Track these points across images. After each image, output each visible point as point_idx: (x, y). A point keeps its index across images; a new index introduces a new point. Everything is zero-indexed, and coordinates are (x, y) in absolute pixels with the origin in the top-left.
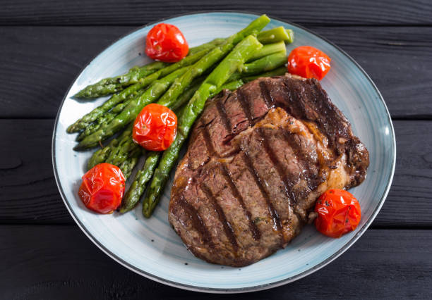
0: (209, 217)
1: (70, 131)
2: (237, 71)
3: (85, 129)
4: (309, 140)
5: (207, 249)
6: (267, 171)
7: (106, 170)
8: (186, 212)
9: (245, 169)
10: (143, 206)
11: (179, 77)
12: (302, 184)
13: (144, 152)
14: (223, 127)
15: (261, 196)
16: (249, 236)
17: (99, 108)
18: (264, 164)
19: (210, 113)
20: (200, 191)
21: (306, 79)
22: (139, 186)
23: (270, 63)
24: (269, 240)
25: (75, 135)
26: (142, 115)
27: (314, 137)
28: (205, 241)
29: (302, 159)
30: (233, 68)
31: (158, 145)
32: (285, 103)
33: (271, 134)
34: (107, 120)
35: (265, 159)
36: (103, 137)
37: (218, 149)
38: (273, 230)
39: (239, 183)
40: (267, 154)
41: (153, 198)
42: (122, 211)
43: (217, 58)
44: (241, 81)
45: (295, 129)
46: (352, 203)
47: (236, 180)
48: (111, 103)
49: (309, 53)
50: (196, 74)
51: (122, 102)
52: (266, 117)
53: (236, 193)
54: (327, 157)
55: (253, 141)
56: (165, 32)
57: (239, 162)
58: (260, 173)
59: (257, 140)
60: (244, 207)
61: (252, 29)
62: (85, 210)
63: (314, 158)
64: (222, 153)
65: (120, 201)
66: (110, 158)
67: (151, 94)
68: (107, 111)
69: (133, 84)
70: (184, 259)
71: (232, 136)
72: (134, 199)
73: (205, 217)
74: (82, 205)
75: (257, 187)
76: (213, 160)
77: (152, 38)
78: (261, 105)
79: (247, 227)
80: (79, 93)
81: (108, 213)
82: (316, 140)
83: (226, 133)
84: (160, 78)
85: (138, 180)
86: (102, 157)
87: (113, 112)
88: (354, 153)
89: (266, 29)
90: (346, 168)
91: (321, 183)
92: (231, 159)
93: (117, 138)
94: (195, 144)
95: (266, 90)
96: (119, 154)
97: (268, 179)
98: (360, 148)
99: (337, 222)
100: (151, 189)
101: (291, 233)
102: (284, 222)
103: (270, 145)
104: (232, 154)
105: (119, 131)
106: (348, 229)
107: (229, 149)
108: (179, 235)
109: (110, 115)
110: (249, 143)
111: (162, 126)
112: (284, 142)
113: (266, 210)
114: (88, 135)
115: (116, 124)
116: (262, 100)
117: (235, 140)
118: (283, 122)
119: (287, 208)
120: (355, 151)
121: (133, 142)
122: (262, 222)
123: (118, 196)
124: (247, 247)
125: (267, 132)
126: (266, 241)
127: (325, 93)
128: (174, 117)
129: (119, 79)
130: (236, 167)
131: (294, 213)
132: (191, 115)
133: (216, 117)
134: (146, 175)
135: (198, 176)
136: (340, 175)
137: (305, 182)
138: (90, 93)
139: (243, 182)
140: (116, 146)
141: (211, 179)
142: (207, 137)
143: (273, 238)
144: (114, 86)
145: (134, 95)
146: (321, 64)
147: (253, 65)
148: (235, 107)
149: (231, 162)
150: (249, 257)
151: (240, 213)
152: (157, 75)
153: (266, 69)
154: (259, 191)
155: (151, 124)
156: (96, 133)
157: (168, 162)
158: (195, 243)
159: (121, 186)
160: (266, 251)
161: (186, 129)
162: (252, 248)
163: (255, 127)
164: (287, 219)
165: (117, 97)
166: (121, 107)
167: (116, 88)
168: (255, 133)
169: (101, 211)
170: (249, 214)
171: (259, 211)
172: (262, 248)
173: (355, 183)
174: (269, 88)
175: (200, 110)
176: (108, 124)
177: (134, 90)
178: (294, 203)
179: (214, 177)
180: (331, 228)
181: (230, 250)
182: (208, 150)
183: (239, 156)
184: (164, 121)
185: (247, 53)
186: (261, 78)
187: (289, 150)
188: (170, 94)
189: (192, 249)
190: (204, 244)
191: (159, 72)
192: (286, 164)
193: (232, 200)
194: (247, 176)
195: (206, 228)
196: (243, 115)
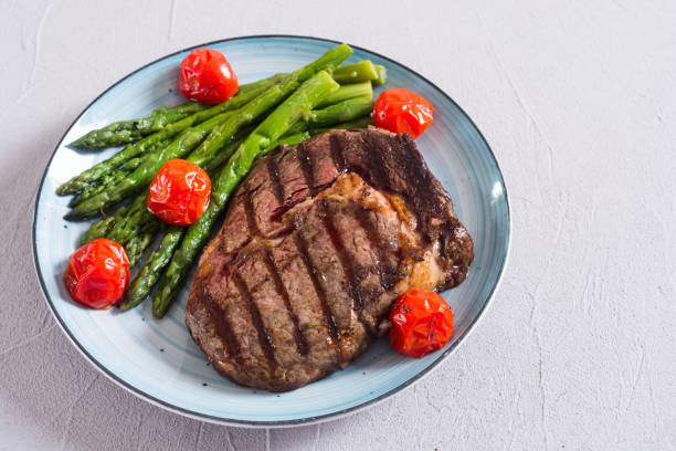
0: (239, 321)
1: (61, 193)
2: (301, 119)
3: (83, 190)
4: (390, 220)
5: (234, 365)
6: (326, 260)
7: (102, 248)
8: (208, 311)
9: (296, 256)
10: (153, 301)
11: (220, 124)
12: (373, 280)
13: (162, 226)
14: (272, 196)
15: (315, 294)
16: (293, 349)
17: (105, 162)
18: (324, 249)
19: (257, 175)
20: (232, 284)
21: (395, 134)
22: (149, 273)
23: (349, 110)
24: (321, 357)
25: (68, 199)
26: (160, 173)
27: (398, 215)
28: (231, 354)
29: (378, 246)
30: (296, 115)
31: (180, 217)
32: (363, 166)
33: (337, 210)
34: (115, 179)
35: (325, 242)
36: (107, 202)
37: (263, 226)
38: (327, 342)
39: (284, 276)
40: (328, 237)
41: (167, 290)
42: (123, 307)
43: (273, 100)
44: (307, 134)
45: (371, 204)
46: (441, 310)
47: (283, 270)
48: (122, 156)
49: (403, 98)
50: (242, 120)
51: (139, 155)
52: (334, 185)
53: (281, 290)
54: (414, 244)
55: (312, 217)
56: (204, 59)
57: (288, 245)
58: (317, 261)
59: (317, 216)
60: (290, 309)
61: (327, 62)
62: (70, 302)
63: (395, 245)
64: (269, 231)
65: (120, 293)
66: (113, 233)
67: (179, 147)
68: (116, 167)
69: (157, 131)
70: (203, 377)
71: (285, 209)
72: (141, 290)
73: (234, 319)
74: (67, 295)
75: (310, 282)
76: (254, 241)
77: (187, 68)
78: (328, 169)
79: (291, 337)
80: (78, 141)
81: (103, 308)
82: (401, 220)
83: (276, 205)
84: (194, 125)
85: (150, 265)
86: (103, 231)
87: (125, 170)
88: (450, 241)
89: (346, 64)
90: (438, 262)
91: (399, 280)
92: (278, 241)
93: (126, 206)
94: (231, 218)
95: (337, 148)
96: (126, 227)
97: (327, 270)
98: (460, 234)
99: (419, 335)
100: (166, 277)
101: (353, 348)
102: (343, 332)
103: (335, 224)
104: (281, 234)
105: (131, 195)
106: (433, 345)
107: (278, 227)
108: (199, 344)
109: (120, 173)
110: (305, 219)
111: (187, 190)
112: (354, 221)
113: (320, 314)
114: (85, 200)
115: (126, 186)
116: (330, 161)
117: (288, 215)
118: (356, 193)
119: (349, 312)
120: (453, 238)
121: (147, 212)
122: (312, 330)
123: (117, 285)
124: (290, 366)
125: (333, 205)
126: (316, 358)
127: (419, 154)
128: (205, 179)
129: (136, 124)
130: (284, 253)
131: (359, 319)
132: (231, 177)
133: (265, 181)
134: (162, 259)
135: (232, 263)
136: (429, 270)
137: (377, 278)
138: (93, 141)
139: (292, 275)
140: (124, 216)
141: (249, 268)
142: (250, 208)
143: (326, 354)
144: (130, 133)
145: (156, 147)
146: (420, 114)
147: (324, 112)
148: (292, 169)
149: (279, 245)
150: (291, 380)
151: (283, 317)
152: (190, 120)
153: (341, 119)
154: (313, 288)
155: (172, 187)
156: (98, 197)
157: (193, 242)
158: (217, 356)
159: (122, 271)
160: (317, 371)
161: (223, 197)
162: (296, 367)
163: (317, 198)
164: (347, 328)
165: (131, 149)
166: (136, 162)
167: (131, 136)
168: (315, 207)
169: (92, 305)
170: (295, 319)
171: (310, 316)
172: (310, 367)
173: (452, 283)
174: (342, 145)
175: (245, 171)
176: (116, 185)
177: (157, 140)
178: (359, 307)
179: (253, 265)
180: (409, 343)
181: (265, 368)
182: (249, 227)
183: (290, 238)
184: (189, 183)
185: (317, 95)
186: (334, 130)
187: (360, 232)
188: (205, 148)
189: (213, 364)
190: (230, 357)
191: (195, 117)
192: (354, 251)
193: (274, 297)
194: (298, 265)
195: (234, 336)
196: (303, 181)
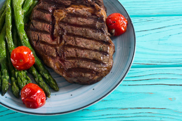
0: (85, 65)
6: (83, 31)
8: (75, 72)
9: (75, 38)
14: (45, 35)
15: (92, 41)
18: (77, 31)
19: (33, 36)
20: (69, 61)
27: (79, 8)
29: (87, 18)
33: (67, 20)
37: (54, 43)
39: (79, 45)
40: (75, 27)
47: (76, 45)
53: (82, 49)
58: (81, 34)
59: (65, 25)
60: (91, 50)
63: (90, 14)
71: (52, 34)
75: (86, 40)
76: (58, 47)
83: (49, 36)
92: (63, 41)
95: (42, 10)
97: (86, 33)
100: (48, 80)
102: (109, 41)
103: (71, 23)
104: (61, 40)
107: (57, 39)
108: (80, 83)
112: (74, 18)
113: (99, 43)
116: (46, 14)
117: (55, 35)
118: (64, 13)
122: (103, 48)
125: (64, 20)
131: (107, 35)
133: (38, 34)
135: (60, 58)
139: (81, 43)
141: (67, 53)
142: (45, 43)
148: (40, 25)
151: (93, 53)
158: (91, 78)
170: (96, 50)
171: (97, 46)
174: (43, 8)
179: (67, 51)
182: (51, 47)
187: (79, 19)
192: (85, 23)
193: (84, 52)
194: (78, 40)
195: (89, 69)
196: (46, 25)
